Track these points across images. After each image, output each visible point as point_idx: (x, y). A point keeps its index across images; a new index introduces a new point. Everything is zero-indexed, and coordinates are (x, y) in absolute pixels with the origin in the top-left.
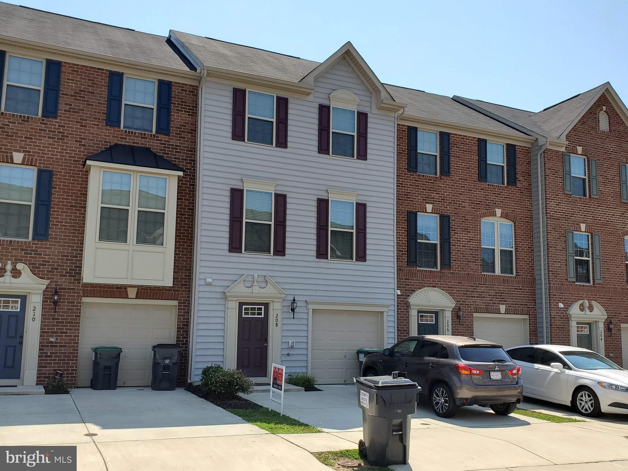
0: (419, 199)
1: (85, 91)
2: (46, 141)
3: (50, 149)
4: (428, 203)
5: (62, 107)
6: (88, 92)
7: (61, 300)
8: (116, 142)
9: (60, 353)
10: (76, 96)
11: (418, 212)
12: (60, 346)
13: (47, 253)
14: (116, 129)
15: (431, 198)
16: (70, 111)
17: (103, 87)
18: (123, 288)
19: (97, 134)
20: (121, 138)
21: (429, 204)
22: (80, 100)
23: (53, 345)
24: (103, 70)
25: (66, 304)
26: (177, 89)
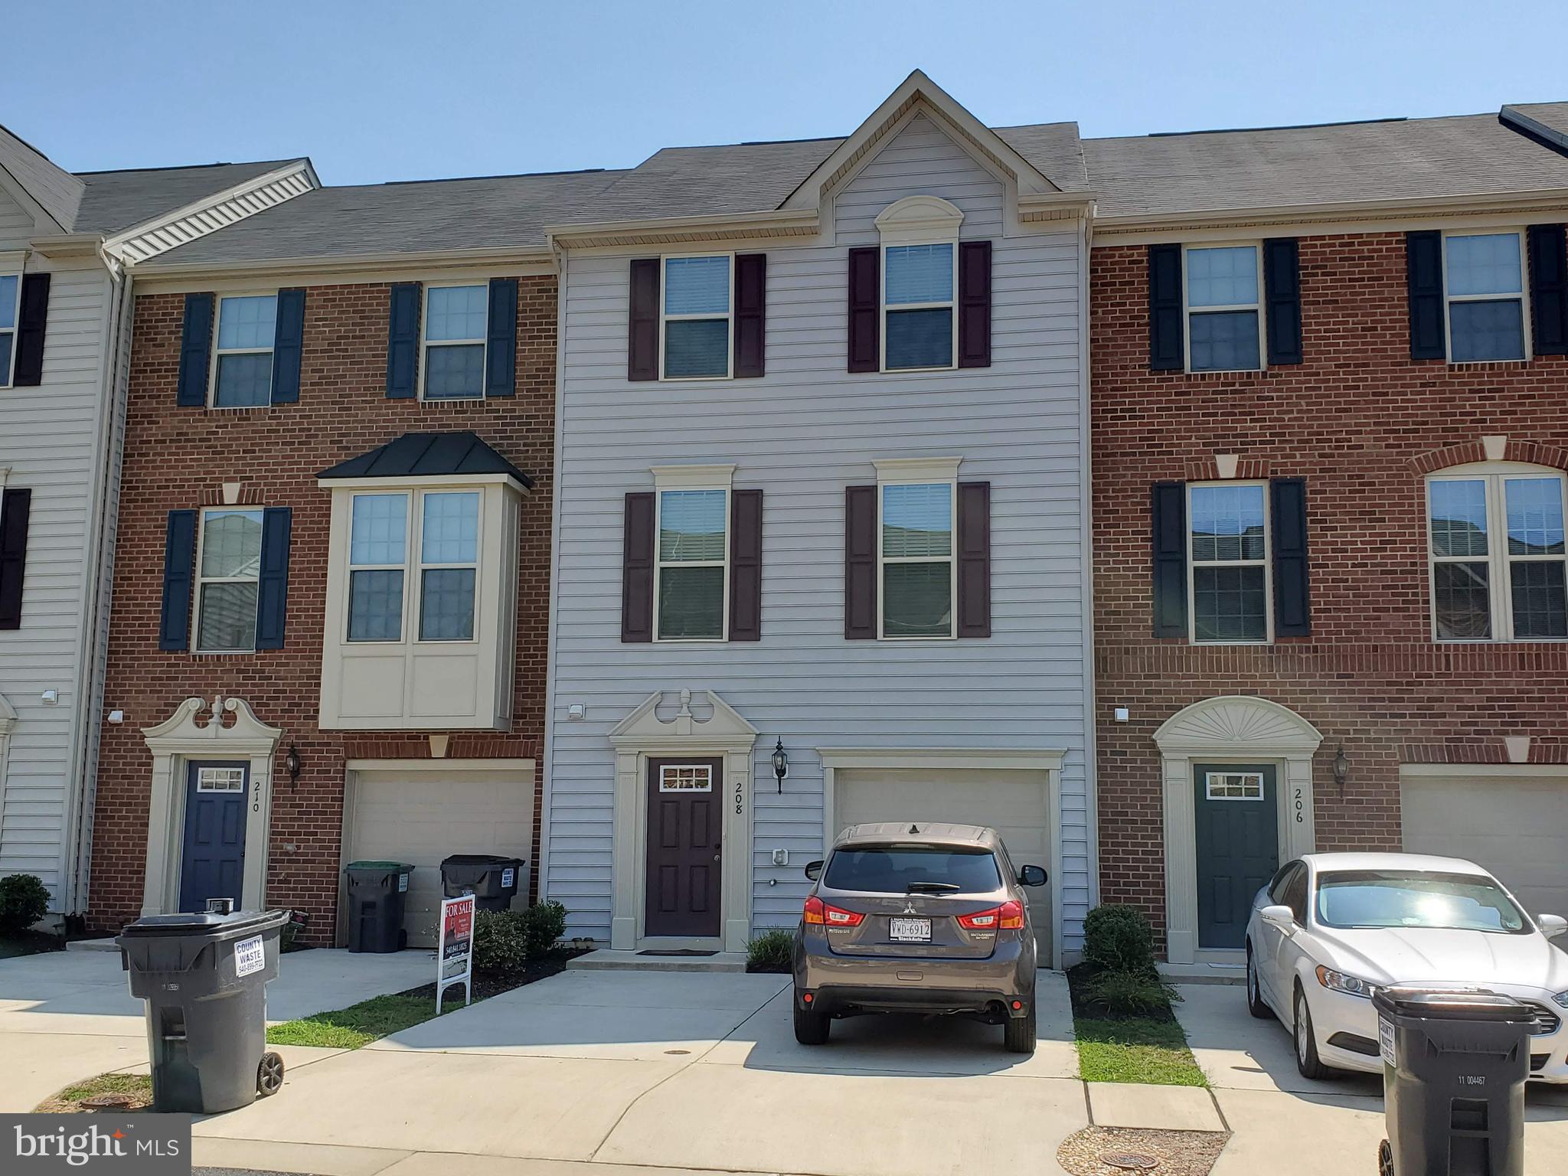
0: (1192, 445)
1: (348, 337)
2: (280, 451)
3: (286, 467)
4: (1226, 452)
5: (307, 377)
6: (354, 337)
7: (307, 768)
8: (406, 430)
9: (305, 875)
10: (331, 351)
11: (1190, 480)
12: (305, 861)
13: (282, 674)
14: (407, 403)
15: (1234, 436)
16: (321, 384)
17: (382, 321)
18: (422, 738)
19: (370, 421)
20: (416, 420)
21: (1229, 453)
22: (338, 357)
23: (291, 859)
24: (380, 284)
25: (315, 775)
26: (530, 291)
